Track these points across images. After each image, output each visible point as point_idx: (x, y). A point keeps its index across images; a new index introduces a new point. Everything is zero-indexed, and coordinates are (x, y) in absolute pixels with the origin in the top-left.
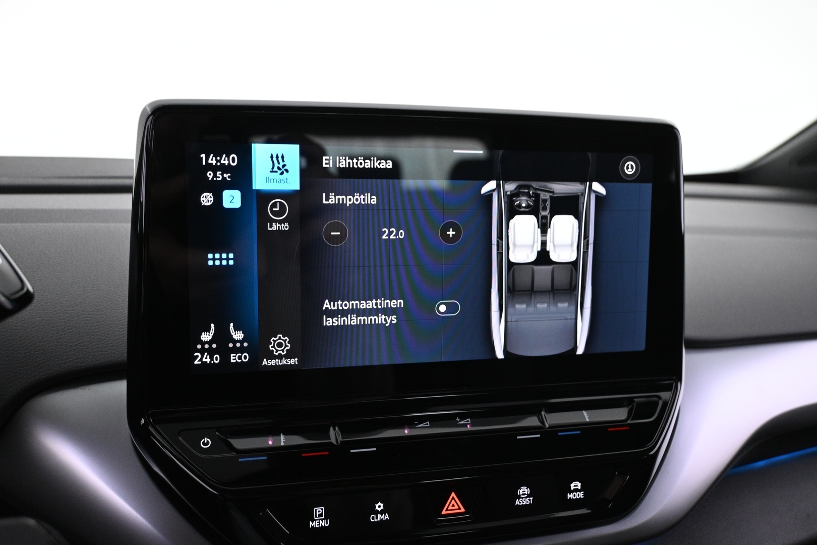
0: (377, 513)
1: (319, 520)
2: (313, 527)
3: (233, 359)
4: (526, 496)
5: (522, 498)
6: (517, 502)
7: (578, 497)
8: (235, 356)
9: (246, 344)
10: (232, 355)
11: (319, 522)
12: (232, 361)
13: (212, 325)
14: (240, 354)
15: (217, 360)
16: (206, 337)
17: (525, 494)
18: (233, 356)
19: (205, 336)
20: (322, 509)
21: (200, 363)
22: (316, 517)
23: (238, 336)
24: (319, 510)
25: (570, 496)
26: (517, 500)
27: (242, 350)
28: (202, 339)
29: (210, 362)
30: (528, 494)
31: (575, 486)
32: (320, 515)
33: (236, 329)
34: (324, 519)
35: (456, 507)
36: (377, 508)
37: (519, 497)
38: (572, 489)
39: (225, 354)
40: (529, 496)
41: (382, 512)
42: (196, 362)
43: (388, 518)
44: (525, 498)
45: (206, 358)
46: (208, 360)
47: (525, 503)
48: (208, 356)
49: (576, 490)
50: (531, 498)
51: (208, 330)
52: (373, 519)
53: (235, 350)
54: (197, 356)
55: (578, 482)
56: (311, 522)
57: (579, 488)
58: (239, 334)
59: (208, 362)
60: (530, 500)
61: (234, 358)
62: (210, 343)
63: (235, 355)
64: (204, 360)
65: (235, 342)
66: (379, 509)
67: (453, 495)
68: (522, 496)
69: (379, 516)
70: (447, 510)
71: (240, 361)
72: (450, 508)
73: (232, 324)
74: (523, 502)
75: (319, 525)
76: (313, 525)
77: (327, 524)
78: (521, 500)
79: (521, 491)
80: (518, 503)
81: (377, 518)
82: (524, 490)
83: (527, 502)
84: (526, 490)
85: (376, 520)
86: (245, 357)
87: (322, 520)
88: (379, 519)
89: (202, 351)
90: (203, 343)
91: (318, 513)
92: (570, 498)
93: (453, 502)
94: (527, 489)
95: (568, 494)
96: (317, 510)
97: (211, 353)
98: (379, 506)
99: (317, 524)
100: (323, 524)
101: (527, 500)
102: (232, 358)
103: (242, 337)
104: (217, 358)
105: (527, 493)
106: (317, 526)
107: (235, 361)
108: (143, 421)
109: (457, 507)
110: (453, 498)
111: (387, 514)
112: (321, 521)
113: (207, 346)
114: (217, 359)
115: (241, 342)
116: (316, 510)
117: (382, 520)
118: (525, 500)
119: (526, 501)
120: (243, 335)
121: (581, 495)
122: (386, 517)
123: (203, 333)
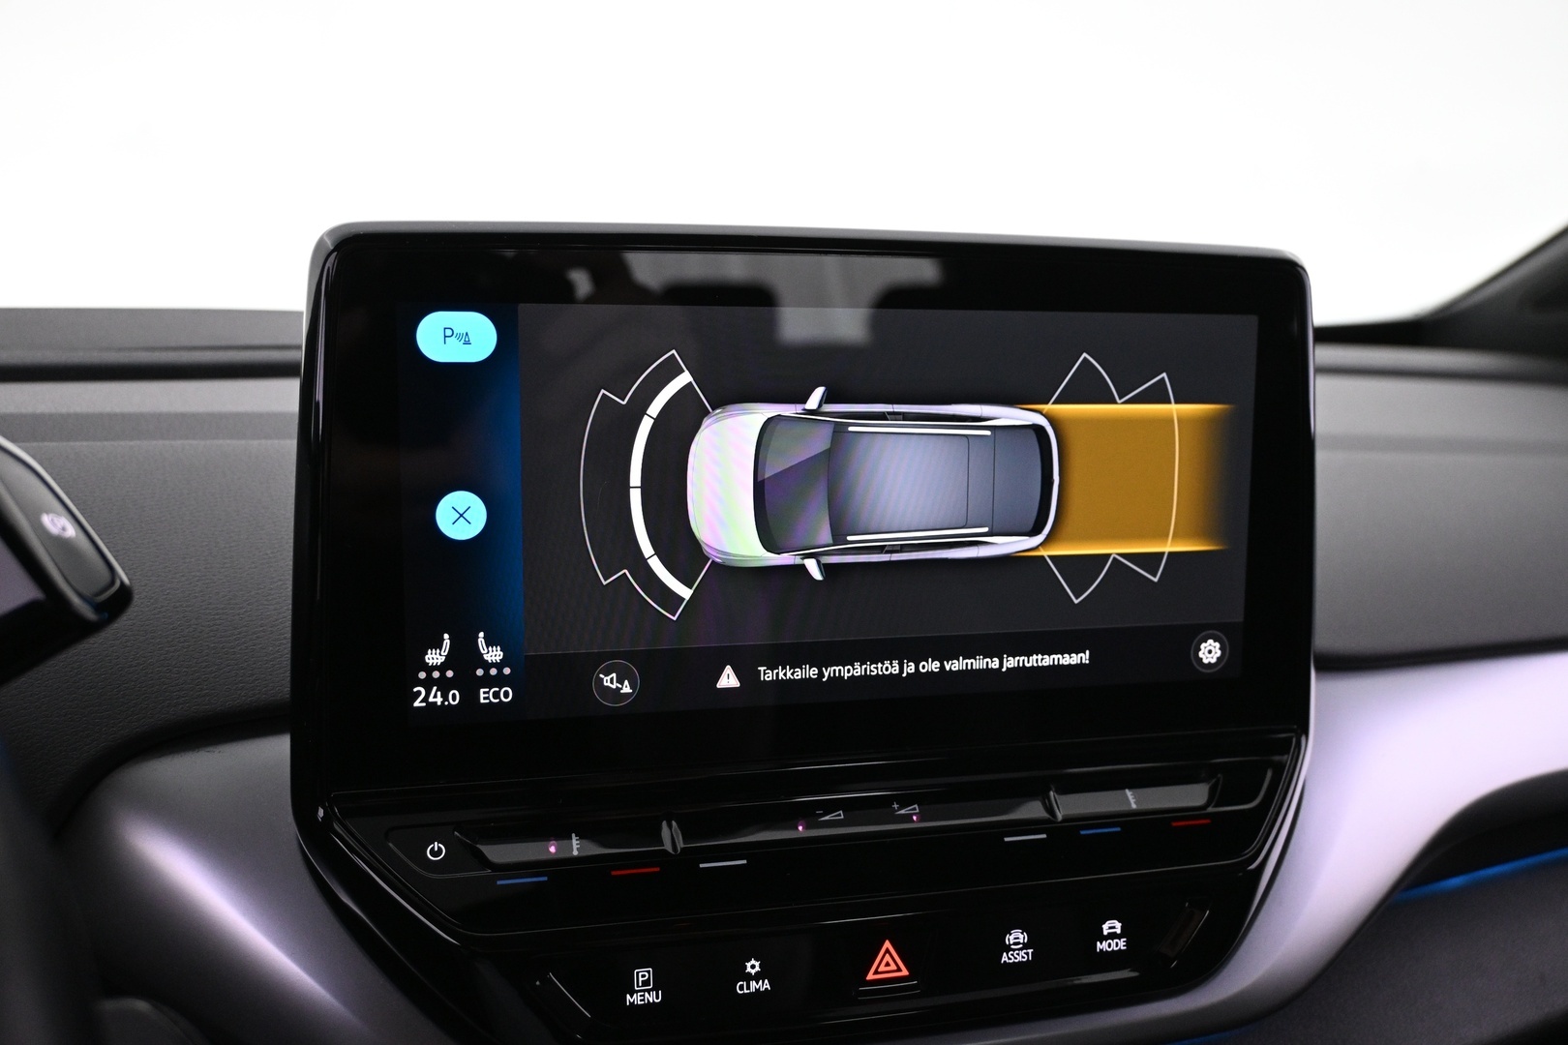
0: (749, 978)
1: (644, 991)
2: (632, 1004)
3: (485, 698)
4: (1021, 946)
5: (1014, 950)
6: (1005, 958)
7: (1115, 949)
8: (488, 693)
9: (507, 671)
10: (482, 690)
11: (644, 996)
12: (482, 701)
13: (446, 636)
14: (497, 689)
15: (454, 699)
16: (434, 658)
17: (1018, 943)
18: (484, 693)
19: (434, 655)
20: (649, 972)
21: (424, 704)
22: (638, 986)
23: (494, 655)
24: (642, 974)
25: (1102, 946)
26: (1005, 954)
27: (500, 681)
28: (427, 661)
29: (443, 702)
30: (1024, 943)
31: (1110, 928)
32: (646, 983)
33: (489, 644)
34: (652, 990)
35: (893, 967)
36: (749, 970)
37: (1008, 949)
38: (1105, 933)
39: (469, 689)
40: (1026, 946)
41: (757, 977)
42: (417, 704)
43: (768, 986)
44: (1019, 949)
45: (435, 696)
46: (439, 700)
47: (1019, 959)
48: (439, 693)
49: (1113, 936)
50: (1030, 951)
51: (439, 646)
52: (742, 988)
53: (488, 682)
54: (419, 693)
55: (1116, 921)
56: (628, 996)
57: (1118, 931)
59: (439, 703)
60: (1027, 954)
61: (485, 696)
62: (442, 668)
63: (487, 690)
64: (431, 699)
65: (487, 666)
66: (753, 972)
67: (887, 944)
68: (1013, 947)
69: (753, 984)
70: (876, 972)
71: (498, 700)
72: (882, 968)
73: (481, 634)
74: (1016, 958)
75: (644, 1000)
76: (632, 1001)
77: (657, 998)
78: (1012, 955)
79: (1012, 937)
80: (1006, 959)
81: (748, 988)
82: (1017, 936)
83: (1023, 957)
84: (1021, 936)
85: (746, 991)
86: (506, 694)
87: (649, 991)
88: (753, 989)
89: (428, 684)
90: (430, 669)
91: (641, 979)
92: (1101, 950)
93: (887, 957)
94: (1022, 933)
95: (1098, 943)
96: (640, 974)
97: (445, 686)
98: (753, 966)
99: (639, 998)
100: (651, 998)
101: (1022, 953)
102: (482, 696)
103: (501, 657)
104: (454, 696)
105: (1022, 941)
106: (639, 1003)
107: (488, 701)
108: (321, 813)
109: (895, 968)
110: (887, 951)
111: (766, 981)
112: (646, 994)
113: (436, 674)
114: (455, 697)
115: (499, 666)
116: (638, 973)
117: (757, 990)
118: (1018, 954)
119: (1021, 956)
120: (502, 653)
121: (1122, 944)
122: (765, 985)
123: (429, 651)
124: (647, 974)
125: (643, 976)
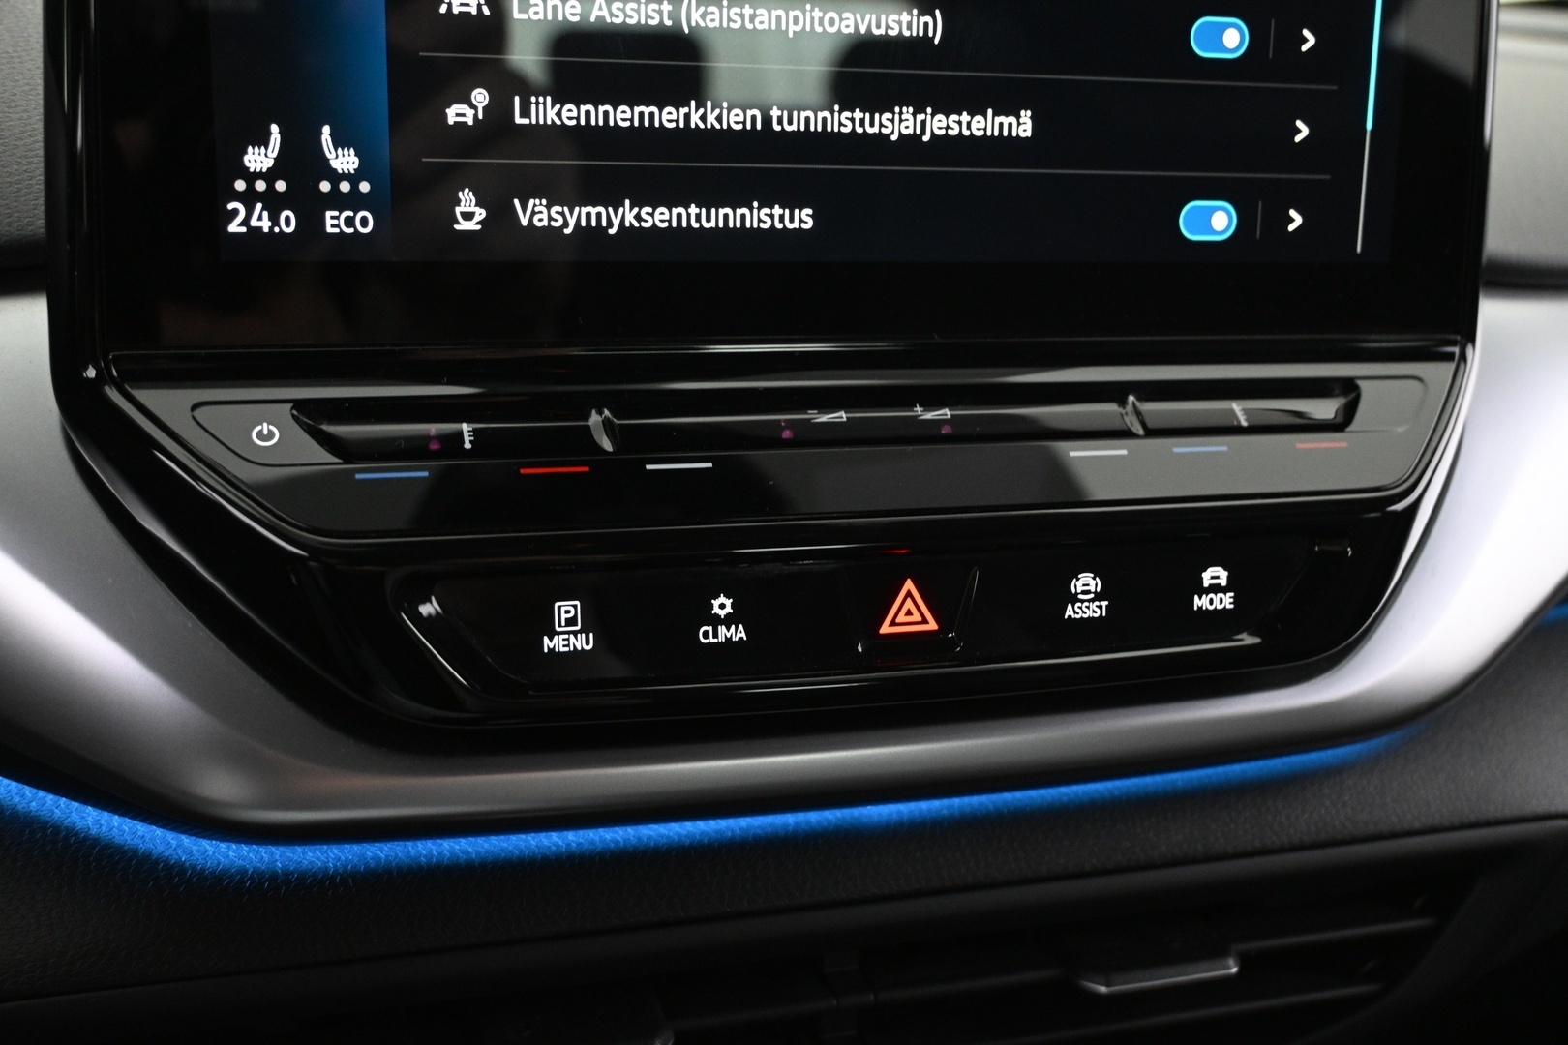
0: (716, 621)
1: (568, 633)
2: (551, 651)
3: (333, 226)
4: (1092, 596)
5: (1082, 601)
6: (1069, 612)
7: (1219, 607)
8: (337, 218)
9: (365, 187)
10: (329, 214)
11: (568, 639)
12: (329, 230)
13: (275, 128)
14: (351, 214)
15: (288, 224)
16: (258, 159)
17: (1088, 592)
18: (332, 217)
19: (256, 156)
20: (575, 606)
21: (243, 230)
22: (560, 626)
23: (345, 161)
24: (567, 609)
25: (1201, 602)
26: (1070, 606)
27: (354, 201)
28: (247, 164)
29: (271, 229)
30: (1095, 593)
31: (1213, 578)
32: (571, 622)
33: (338, 143)
34: (580, 632)
35: (917, 617)
36: (716, 610)
37: (1074, 599)
38: (1206, 583)
39: (311, 207)
40: (1098, 597)
41: (728, 621)
42: (234, 227)
43: (743, 635)
44: (1089, 601)
45: (260, 218)
46: (266, 225)
47: (1089, 614)
48: (265, 214)
49: (1215, 589)
50: (1104, 603)
51: (263, 141)
52: (706, 636)
53: (337, 201)
54: (236, 212)
55: (1220, 569)
56: (546, 639)
57: (1224, 583)
58: (347, 158)
59: (266, 230)
60: (1100, 607)
61: (334, 222)
62: (270, 176)
63: (336, 213)
64: (254, 223)
65: (335, 177)
66: (722, 613)
67: (909, 585)
68: (1080, 597)
69: (722, 630)
70: (893, 623)
71: (351, 230)
72: (901, 618)
73: (326, 129)
74: (1085, 613)
75: (568, 646)
77: (588, 644)
78: (1080, 608)
79: (1079, 584)
80: (1072, 613)
81: (716, 635)
82: (1086, 582)
83: (1094, 612)
84: (1092, 583)
85: (713, 640)
86: (364, 222)
87: (575, 633)
88: (721, 638)
89: (249, 198)
90: (251, 178)
91: (564, 616)
92: (1200, 608)
93: (909, 604)
94: (1094, 578)
95: (1196, 597)
96: (563, 609)
97: (273, 203)
98: (722, 605)
99: (562, 643)
100: (580, 643)
101: (1094, 606)
102: (329, 222)
103: (356, 166)
104: (287, 219)
105: (1093, 590)
106: (563, 649)
107: (337, 230)
108: (91, 373)
109: (920, 619)
110: (909, 594)
111: (741, 627)
112: (572, 636)
113: (261, 186)
114: (288, 222)
115: (354, 179)
116: (559, 607)
117: (729, 640)
118: (1088, 607)
119: (1092, 610)
120: (357, 160)
121: (1227, 601)
122: (739, 633)
123: (250, 149)
124: (572, 609)
125: (568, 612)
